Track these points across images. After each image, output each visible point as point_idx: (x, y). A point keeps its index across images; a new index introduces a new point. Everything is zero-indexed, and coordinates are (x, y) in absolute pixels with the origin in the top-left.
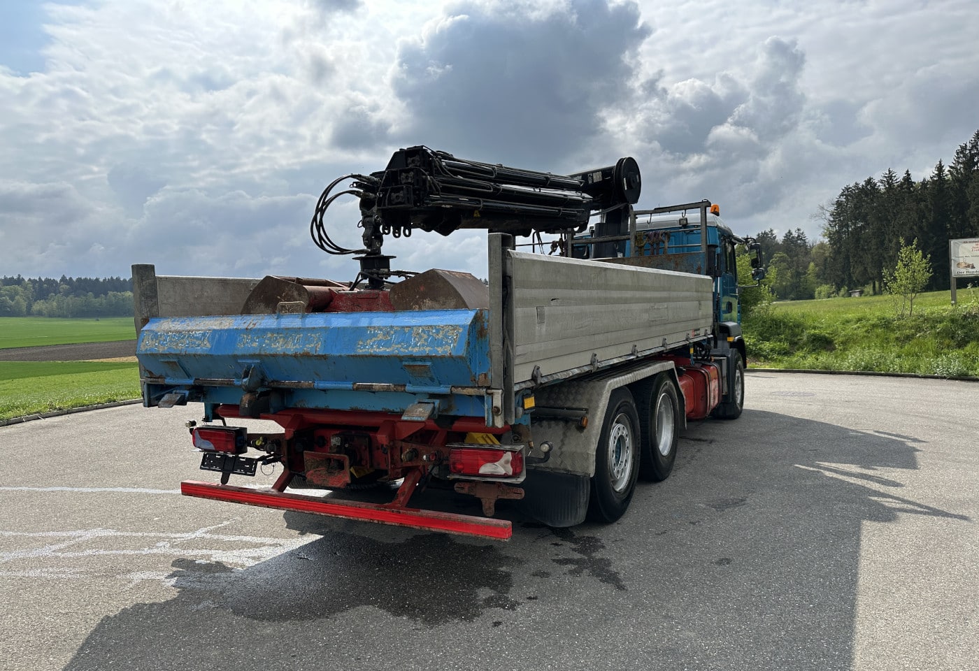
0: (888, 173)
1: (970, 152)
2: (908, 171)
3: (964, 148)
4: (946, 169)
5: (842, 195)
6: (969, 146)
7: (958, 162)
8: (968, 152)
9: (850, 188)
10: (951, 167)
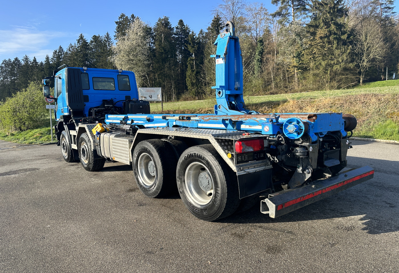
0: (25, 56)
1: (58, 54)
2: (35, 57)
3: (56, 51)
4: (50, 59)
5: (3, 63)
6: (58, 51)
7: (54, 57)
8: (57, 53)
9: (6, 61)
10: (52, 58)
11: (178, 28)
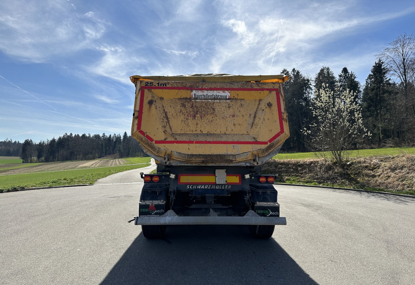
11: (342, 76)
